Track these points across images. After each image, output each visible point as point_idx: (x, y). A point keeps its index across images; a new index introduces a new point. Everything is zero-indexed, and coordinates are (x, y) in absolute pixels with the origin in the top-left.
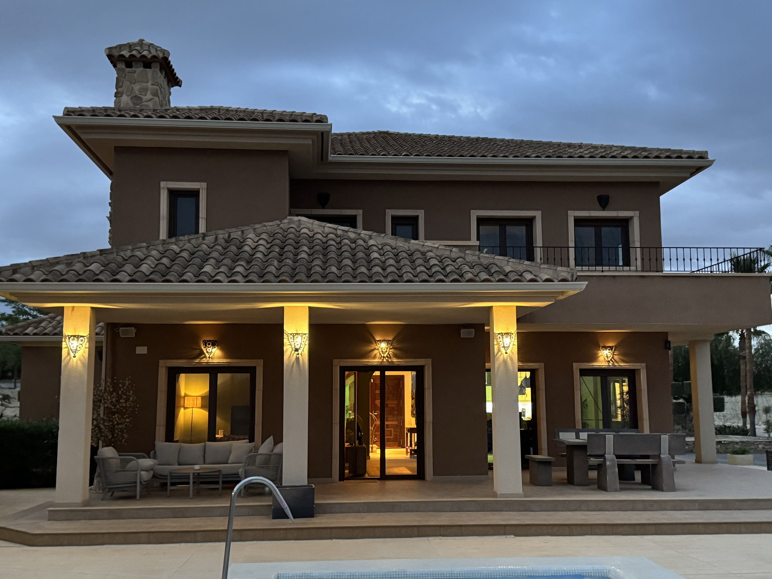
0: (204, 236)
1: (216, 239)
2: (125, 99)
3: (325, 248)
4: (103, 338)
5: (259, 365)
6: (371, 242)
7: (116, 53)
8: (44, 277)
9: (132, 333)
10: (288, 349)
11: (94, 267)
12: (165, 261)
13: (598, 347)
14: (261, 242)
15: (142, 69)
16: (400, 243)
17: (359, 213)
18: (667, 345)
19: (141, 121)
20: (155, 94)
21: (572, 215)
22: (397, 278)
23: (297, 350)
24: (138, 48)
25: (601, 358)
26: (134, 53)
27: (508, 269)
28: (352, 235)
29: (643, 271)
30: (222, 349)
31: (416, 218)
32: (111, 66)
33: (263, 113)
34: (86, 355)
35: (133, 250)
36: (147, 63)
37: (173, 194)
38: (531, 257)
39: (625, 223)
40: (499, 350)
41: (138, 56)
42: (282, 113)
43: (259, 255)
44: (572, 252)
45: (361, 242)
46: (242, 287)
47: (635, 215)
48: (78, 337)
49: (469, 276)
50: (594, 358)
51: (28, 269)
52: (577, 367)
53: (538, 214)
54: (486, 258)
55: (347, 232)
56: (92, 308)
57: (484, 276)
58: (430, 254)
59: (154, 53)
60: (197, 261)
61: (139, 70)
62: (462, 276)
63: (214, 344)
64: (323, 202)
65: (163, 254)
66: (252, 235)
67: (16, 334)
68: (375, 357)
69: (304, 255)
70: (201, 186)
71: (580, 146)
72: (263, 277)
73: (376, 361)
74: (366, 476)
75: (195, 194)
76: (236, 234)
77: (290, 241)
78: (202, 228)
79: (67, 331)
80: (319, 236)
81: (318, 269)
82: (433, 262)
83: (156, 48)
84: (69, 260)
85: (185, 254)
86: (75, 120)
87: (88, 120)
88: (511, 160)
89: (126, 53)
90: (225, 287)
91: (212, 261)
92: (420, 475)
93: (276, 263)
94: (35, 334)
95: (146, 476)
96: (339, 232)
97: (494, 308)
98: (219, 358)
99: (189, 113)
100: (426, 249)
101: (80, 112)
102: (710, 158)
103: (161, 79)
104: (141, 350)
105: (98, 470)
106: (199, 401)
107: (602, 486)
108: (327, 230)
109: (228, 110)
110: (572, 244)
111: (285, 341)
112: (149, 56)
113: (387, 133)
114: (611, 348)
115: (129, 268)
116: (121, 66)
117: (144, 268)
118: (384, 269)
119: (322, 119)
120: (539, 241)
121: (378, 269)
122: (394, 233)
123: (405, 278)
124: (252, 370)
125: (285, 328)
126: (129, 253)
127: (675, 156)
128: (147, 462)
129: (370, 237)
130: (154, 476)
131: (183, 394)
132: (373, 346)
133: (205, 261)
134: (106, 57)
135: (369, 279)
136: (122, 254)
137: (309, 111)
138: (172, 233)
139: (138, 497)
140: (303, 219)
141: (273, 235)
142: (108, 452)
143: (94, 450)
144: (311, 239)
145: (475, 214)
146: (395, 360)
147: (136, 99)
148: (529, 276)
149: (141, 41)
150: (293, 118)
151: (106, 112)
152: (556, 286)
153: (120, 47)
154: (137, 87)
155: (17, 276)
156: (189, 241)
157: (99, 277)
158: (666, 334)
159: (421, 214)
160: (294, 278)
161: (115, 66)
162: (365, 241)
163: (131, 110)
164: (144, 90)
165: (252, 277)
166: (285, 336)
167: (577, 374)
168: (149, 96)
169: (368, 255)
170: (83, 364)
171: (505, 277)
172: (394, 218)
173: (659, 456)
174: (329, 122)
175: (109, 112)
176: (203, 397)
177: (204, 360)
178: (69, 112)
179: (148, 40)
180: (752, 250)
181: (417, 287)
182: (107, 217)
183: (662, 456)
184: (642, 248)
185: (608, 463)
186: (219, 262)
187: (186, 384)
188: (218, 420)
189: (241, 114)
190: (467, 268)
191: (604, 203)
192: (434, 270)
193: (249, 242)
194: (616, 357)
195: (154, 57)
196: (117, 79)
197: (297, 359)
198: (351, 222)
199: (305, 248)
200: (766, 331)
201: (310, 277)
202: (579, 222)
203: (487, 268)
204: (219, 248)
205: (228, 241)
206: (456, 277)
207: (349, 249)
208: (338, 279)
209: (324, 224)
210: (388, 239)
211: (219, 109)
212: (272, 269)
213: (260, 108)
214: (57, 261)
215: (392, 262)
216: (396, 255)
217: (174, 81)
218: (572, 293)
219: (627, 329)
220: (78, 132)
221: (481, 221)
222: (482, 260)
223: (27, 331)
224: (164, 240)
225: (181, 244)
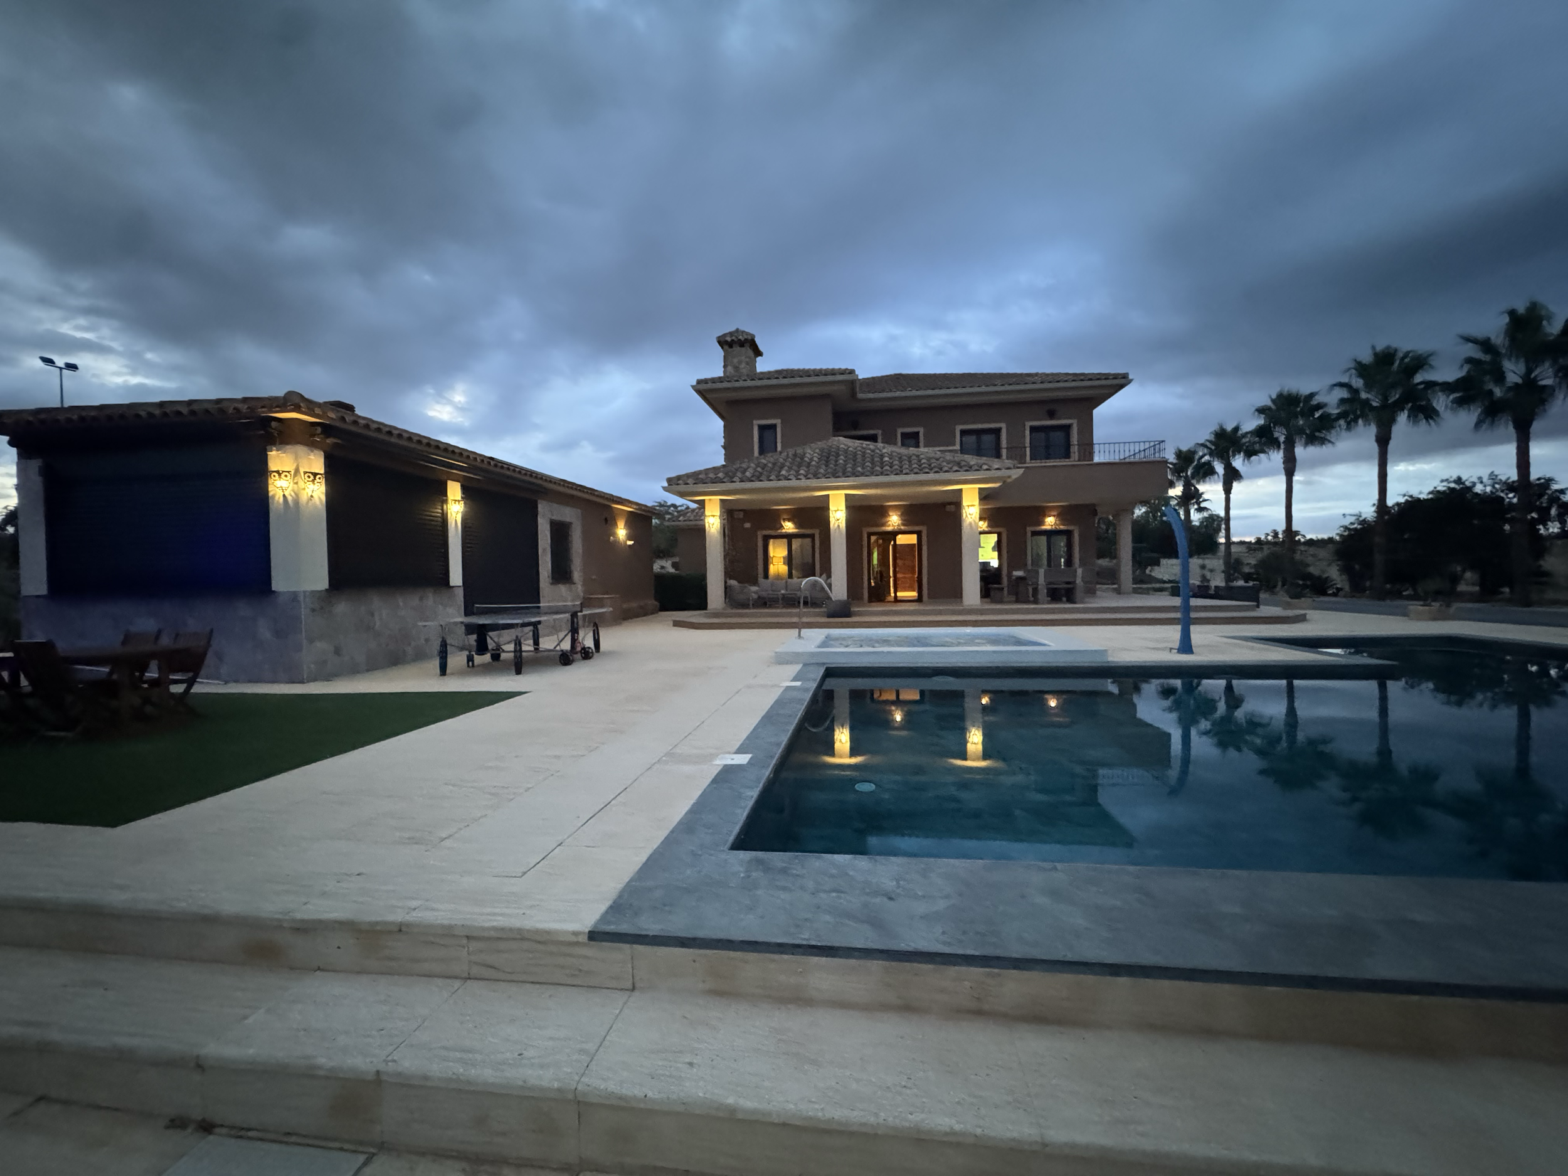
0: (781, 453)
1: (788, 455)
2: (729, 368)
3: (855, 455)
4: (726, 521)
5: (816, 532)
6: (884, 451)
7: (722, 340)
8: (694, 482)
9: (741, 515)
10: (832, 520)
11: (721, 475)
12: (759, 469)
13: (1045, 516)
14: (815, 455)
15: (739, 348)
16: (903, 451)
17: (879, 432)
18: (1095, 513)
19: (741, 384)
20: (747, 363)
21: (1028, 424)
22: (898, 472)
23: (838, 520)
24: (736, 334)
25: (1047, 523)
26: (734, 338)
27: (972, 463)
28: (872, 447)
29: (1079, 460)
30: (794, 523)
31: (918, 433)
32: (720, 348)
33: (814, 370)
34: (719, 526)
35: (741, 463)
36: (742, 344)
37: (762, 428)
38: (998, 456)
39: (1067, 428)
40: (967, 516)
41: (736, 340)
42: (826, 370)
43: (814, 463)
44: (1028, 450)
45: (878, 451)
46: (804, 483)
47: (1074, 422)
48: (714, 516)
49: (946, 469)
50: (1042, 523)
51: (685, 478)
52: (1029, 529)
53: (1003, 426)
54: (959, 457)
55: (869, 445)
56: (720, 500)
57: (956, 468)
58: (922, 456)
59: (746, 337)
60: (777, 468)
61: (737, 349)
62: (941, 469)
63: (789, 520)
64: (855, 426)
65: (757, 465)
66: (809, 451)
67: (674, 521)
68: (889, 526)
69: (841, 461)
70: (778, 422)
71: (1037, 374)
72: (816, 476)
73: (890, 529)
74: (886, 600)
75: (774, 427)
76: (799, 451)
77: (833, 453)
78: (779, 448)
79: (707, 513)
80: (850, 449)
81: (849, 469)
82: (923, 461)
83: (747, 334)
84: (707, 471)
85: (770, 465)
86: (703, 387)
87: (710, 386)
88: (983, 389)
89: (729, 339)
90: (794, 483)
91: (786, 468)
92: (919, 599)
93: (824, 467)
94: (684, 521)
95: (755, 596)
96: (864, 445)
97: (963, 490)
98: (793, 528)
99: (769, 375)
100: (919, 454)
101: (706, 381)
102: (1130, 377)
103: (751, 353)
104: (747, 525)
105: (728, 595)
106: (782, 560)
107: (1036, 602)
108: (856, 445)
109: (792, 371)
110: (1028, 444)
111: (831, 515)
112: (743, 339)
113: (900, 375)
114: (1054, 516)
115: (739, 474)
116: (726, 347)
117: (748, 474)
118: (891, 467)
119: (852, 372)
120: (1004, 443)
121: (887, 468)
122: (903, 445)
123: (904, 472)
124: (812, 536)
125: (830, 507)
126: (738, 466)
127: (1104, 378)
128: (754, 588)
129: (884, 448)
130: (759, 597)
131: (772, 556)
132: (888, 519)
133: (782, 468)
134: (717, 344)
135: (882, 474)
136: (734, 467)
137: (843, 367)
138: (762, 451)
139: (751, 606)
140: (841, 438)
141: (822, 450)
142: (733, 582)
143: (726, 582)
144: (846, 451)
145: (959, 428)
146: (902, 527)
147: (736, 368)
148: (985, 467)
149: (737, 329)
150: (833, 372)
151: (720, 379)
152: (1003, 473)
153: (725, 335)
154: (735, 361)
155: (680, 482)
156: (772, 456)
157: (724, 480)
158: (1094, 505)
159: (921, 430)
160: (835, 475)
161: (722, 348)
162: (880, 451)
163: (734, 376)
164: (740, 362)
165: (810, 476)
166: (831, 512)
167: (1029, 534)
168: (743, 365)
169: (882, 459)
170: (718, 532)
171: (969, 468)
172: (902, 434)
173: (1074, 582)
174: (856, 373)
175: (722, 380)
176: (784, 558)
177: (784, 531)
178: (699, 382)
179: (742, 328)
180: (1156, 443)
181: (912, 477)
182: (722, 446)
183: (1077, 582)
184: (1078, 445)
185: (1039, 587)
186: (790, 468)
187: (774, 548)
188: (793, 572)
189: (801, 373)
190: (945, 464)
191: (1051, 415)
192: (923, 466)
193: (808, 455)
194: (1057, 522)
195: (746, 339)
196: (724, 356)
197: (839, 526)
198: (873, 438)
199: (842, 457)
200: (1208, 507)
201: (845, 475)
202: (1033, 429)
203: (959, 464)
204: (790, 459)
205: (795, 455)
206: (936, 470)
207: (870, 456)
208: (862, 474)
209: (854, 441)
210: (899, 449)
211: (787, 371)
212: (822, 471)
213: (812, 367)
214: (700, 472)
215: (896, 462)
216: (900, 458)
217: (758, 353)
218: (1014, 477)
219: (1064, 502)
220: (704, 393)
221: (964, 433)
222: (956, 458)
223: (680, 519)
224: (758, 457)
225: (767, 459)
